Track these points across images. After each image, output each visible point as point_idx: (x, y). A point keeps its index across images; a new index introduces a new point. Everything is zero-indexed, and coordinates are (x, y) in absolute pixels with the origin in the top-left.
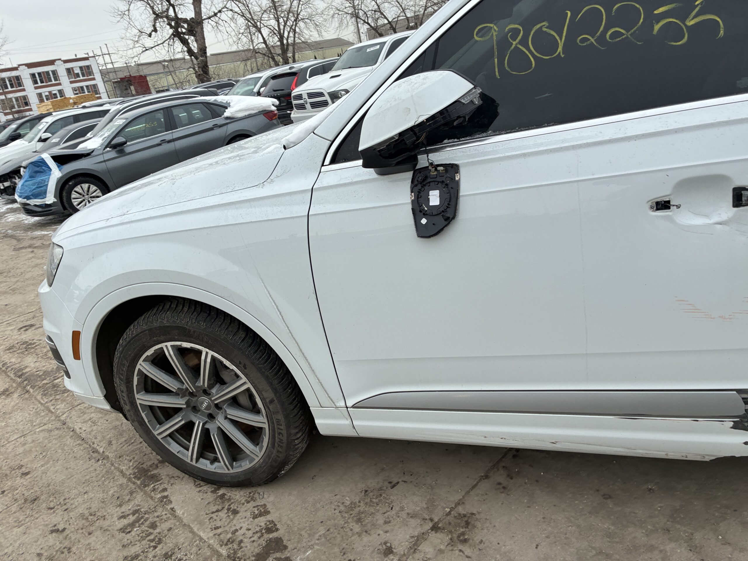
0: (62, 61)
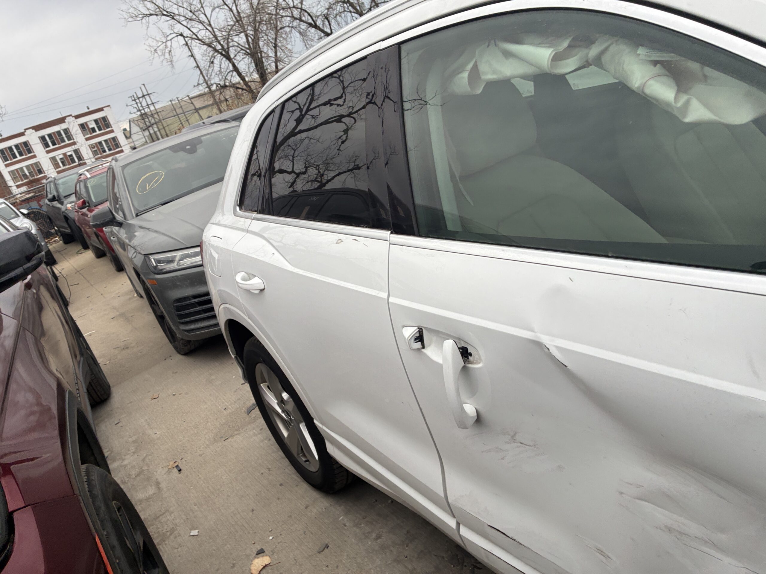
0: (73, 117)
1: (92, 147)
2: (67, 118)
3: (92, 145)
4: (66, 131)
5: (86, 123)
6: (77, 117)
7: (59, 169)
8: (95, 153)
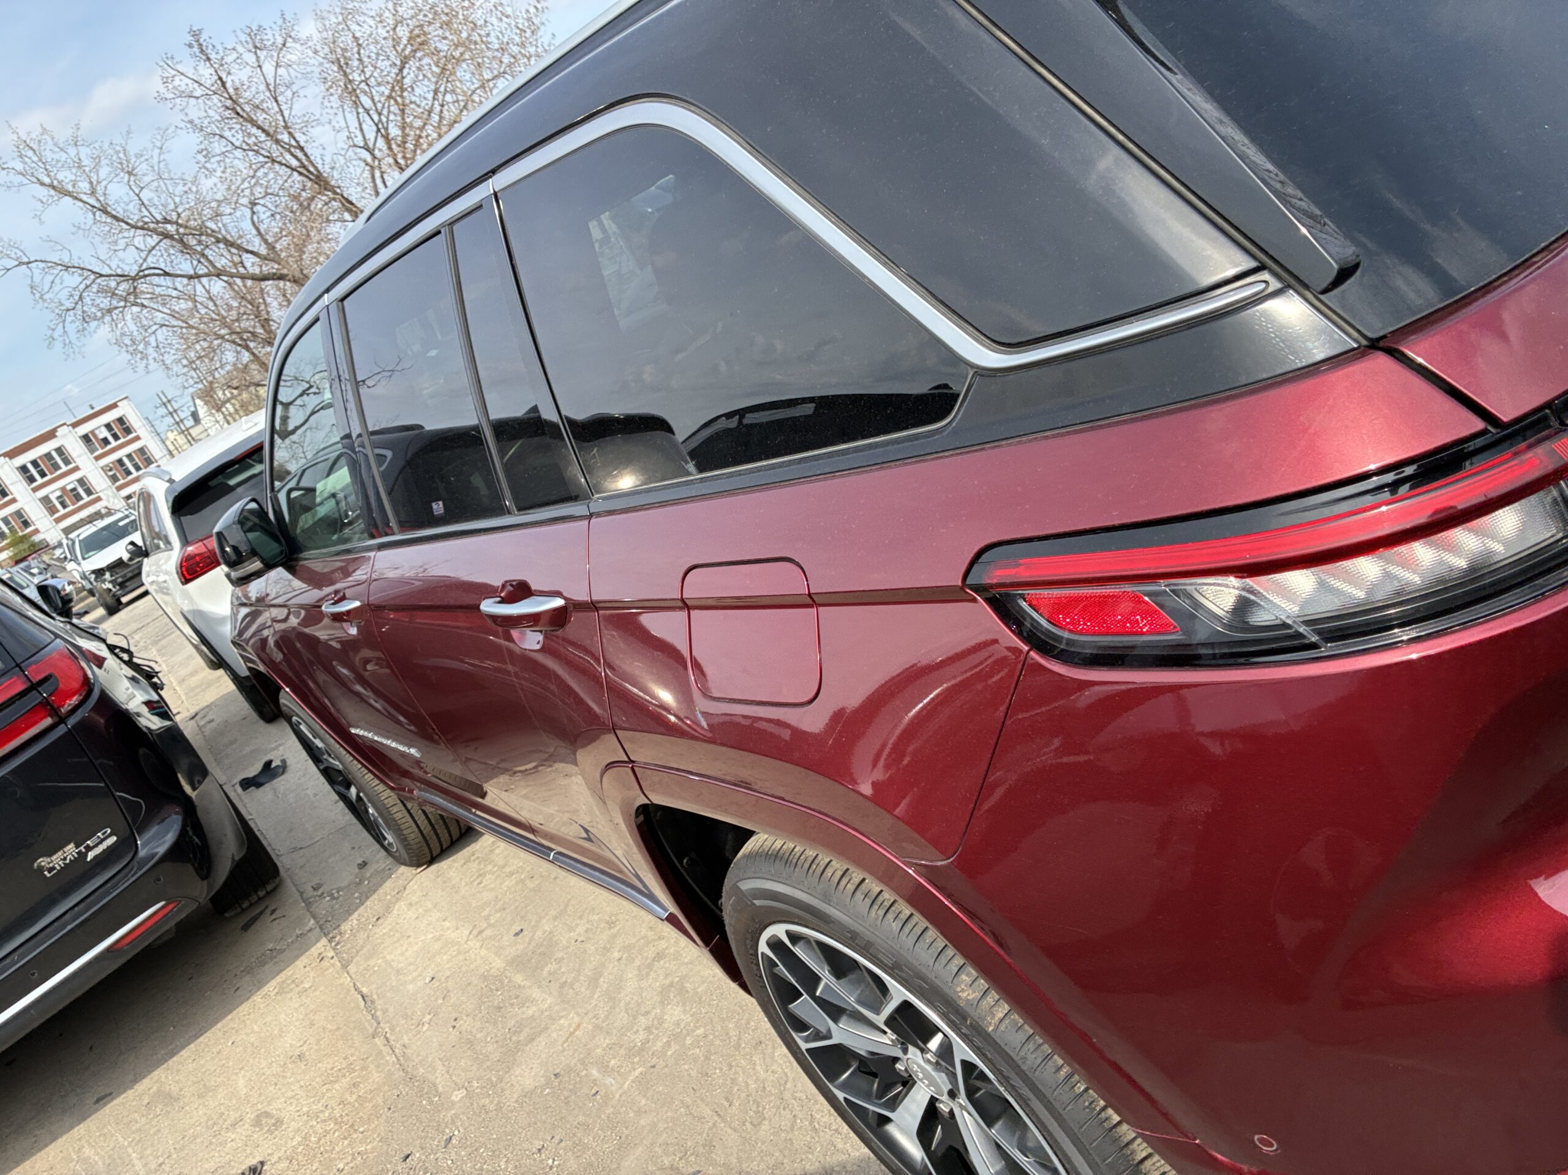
0: (68, 426)
1: (106, 469)
2: (59, 429)
3: (107, 466)
4: (60, 451)
5: (92, 432)
6: (75, 425)
7: (57, 515)
8: (114, 479)
